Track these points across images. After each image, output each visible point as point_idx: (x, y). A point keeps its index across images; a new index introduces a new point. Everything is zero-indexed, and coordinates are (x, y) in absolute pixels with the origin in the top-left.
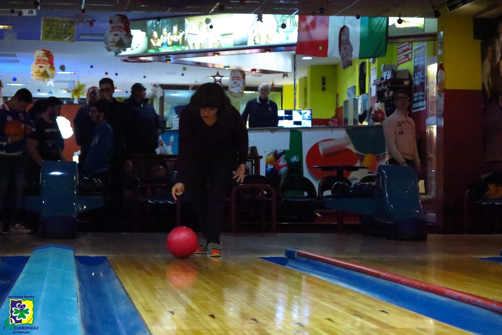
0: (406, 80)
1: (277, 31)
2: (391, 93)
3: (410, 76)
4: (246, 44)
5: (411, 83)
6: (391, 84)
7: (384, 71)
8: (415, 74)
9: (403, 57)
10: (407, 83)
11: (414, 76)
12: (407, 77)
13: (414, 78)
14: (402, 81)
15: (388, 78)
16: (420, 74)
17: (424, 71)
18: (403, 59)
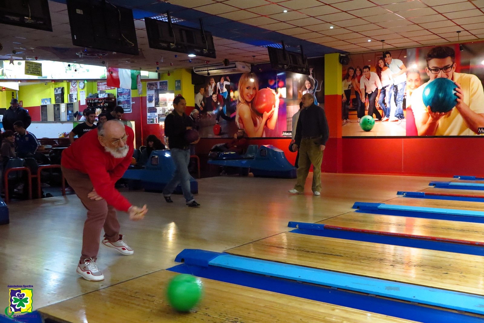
0: (113, 98)
1: (66, 72)
2: (107, 104)
3: (115, 97)
4: (47, 78)
5: (115, 99)
6: (106, 100)
7: (100, 94)
8: (119, 96)
9: (104, 87)
10: (113, 100)
11: (118, 96)
12: (114, 97)
13: (118, 97)
14: (111, 99)
15: (105, 97)
16: (125, 96)
17: (129, 95)
18: (104, 88)
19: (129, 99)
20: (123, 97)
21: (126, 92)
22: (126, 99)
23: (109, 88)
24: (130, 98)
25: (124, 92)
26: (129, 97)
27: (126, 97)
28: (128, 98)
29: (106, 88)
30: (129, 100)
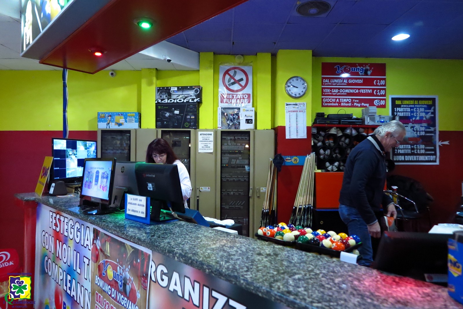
16: (417, 126)
17: (434, 125)
18: (348, 102)
19: (432, 134)
20: (413, 127)
21: (421, 117)
22: (423, 134)
23: (363, 104)
24: (434, 132)
25: (416, 117)
26: (432, 129)
27: (423, 129)
28: (426, 132)
29: (353, 103)
30: (432, 136)
